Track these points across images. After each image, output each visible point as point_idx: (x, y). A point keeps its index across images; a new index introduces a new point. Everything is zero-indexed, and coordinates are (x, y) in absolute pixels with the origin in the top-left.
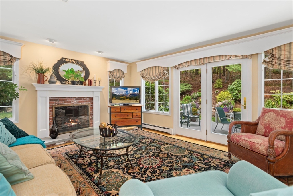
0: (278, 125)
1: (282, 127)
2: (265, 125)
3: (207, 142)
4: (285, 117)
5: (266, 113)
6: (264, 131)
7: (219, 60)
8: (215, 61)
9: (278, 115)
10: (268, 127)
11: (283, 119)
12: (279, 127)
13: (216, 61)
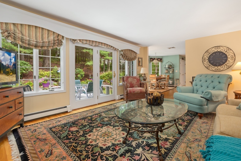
0: (134, 82)
1: (136, 82)
2: (130, 83)
3: (99, 104)
4: (136, 79)
5: (128, 78)
6: (130, 86)
7: (106, 47)
8: (102, 46)
9: (133, 78)
10: (131, 84)
11: (135, 79)
12: (135, 83)
13: (99, 46)
